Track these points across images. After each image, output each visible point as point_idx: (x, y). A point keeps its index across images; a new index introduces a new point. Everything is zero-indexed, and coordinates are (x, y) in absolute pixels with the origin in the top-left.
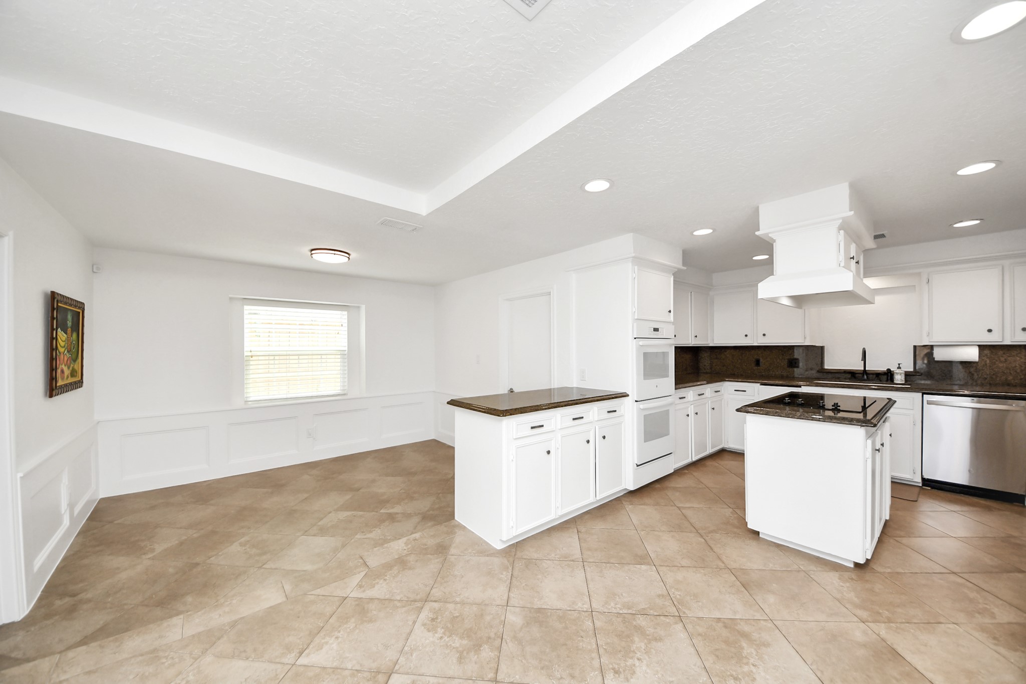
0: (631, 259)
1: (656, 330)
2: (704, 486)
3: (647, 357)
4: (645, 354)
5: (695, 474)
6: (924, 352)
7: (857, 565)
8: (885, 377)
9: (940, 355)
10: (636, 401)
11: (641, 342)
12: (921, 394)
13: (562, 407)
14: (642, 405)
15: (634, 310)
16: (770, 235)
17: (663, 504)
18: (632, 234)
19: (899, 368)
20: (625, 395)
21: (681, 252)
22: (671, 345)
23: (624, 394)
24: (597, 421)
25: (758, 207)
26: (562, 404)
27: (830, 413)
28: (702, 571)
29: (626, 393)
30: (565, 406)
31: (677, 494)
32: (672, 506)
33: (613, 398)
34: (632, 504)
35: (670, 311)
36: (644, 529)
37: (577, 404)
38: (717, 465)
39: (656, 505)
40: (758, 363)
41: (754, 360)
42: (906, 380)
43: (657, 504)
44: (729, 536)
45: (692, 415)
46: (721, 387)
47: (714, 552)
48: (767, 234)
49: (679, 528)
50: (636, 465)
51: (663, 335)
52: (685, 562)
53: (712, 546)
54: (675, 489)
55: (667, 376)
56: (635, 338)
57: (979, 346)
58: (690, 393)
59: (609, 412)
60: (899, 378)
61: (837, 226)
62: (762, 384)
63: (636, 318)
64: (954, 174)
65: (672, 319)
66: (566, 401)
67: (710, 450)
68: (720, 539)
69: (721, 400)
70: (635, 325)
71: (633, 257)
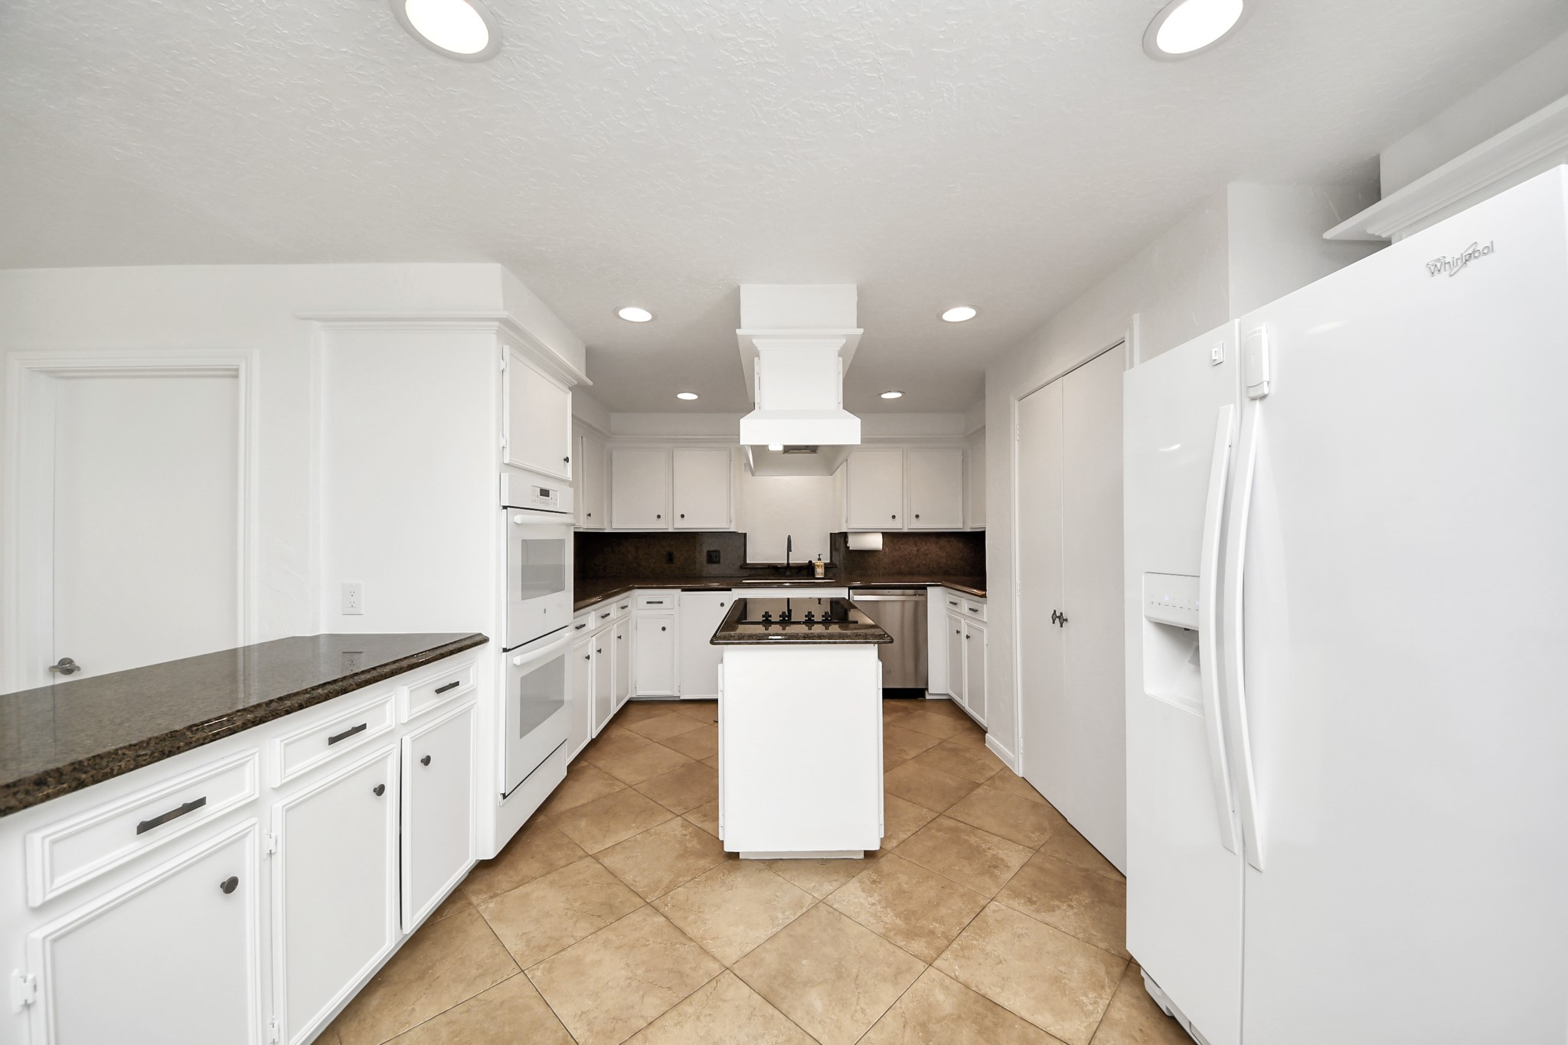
0: (497, 323)
1: (545, 493)
2: (623, 786)
3: (531, 549)
4: (525, 543)
5: (601, 763)
6: (838, 540)
7: (869, 855)
8: (805, 572)
9: (854, 543)
10: (505, 650)
11: (519, 517)
12: (847, 589)
13: (288, 712)
14: (517, 658)
15: (503, 443)
16: (754, 341)
17: (563, 862)
18: (499, 265)
19: (819, 559)
20: (479, 641)
21: (584, 351)
22: (569, 525)
23: (478, 639)
24: (410, 722)
25: (739, 287)
26: (288, 703)
27: (803, 629)
28: (690, 1010)
29: (480, 634)
30: (301, 707)
31: (583, 823)
32: (581, 858)
33: (452, 653)
34: (495, 895)
35: (567, 460)
36: (541, 958)
37: (344, 691)
38: (628, 733)
39: (549, 873)
40: (670, 558)
41: (665, 553)
42: (825, 574)
43: (550, 868)
44: (699, 883)
45: (593, 655)
46: (627, 600)
47: (691, 939)
48: (751, 337)
49: (608, 914)
50: (501, 797)
51: (555, 504)
52: (651, 1007)
53: (681, 924)
54: (576, 813)
55: (560, 588)
56: (505, 507)
57: (883, 533)
58: (591, 617)
59: (439, 691)
60: (820, 572)
61: (839, 349)
62: (684, 590)
63: (507, 461)
64: (939, 317)
65: (569, 475)
66: (306, 691)
67: (614, 709)
68: (687, 900)
69: (628, 622)
70: (505, 477)
71: (500, 320)
